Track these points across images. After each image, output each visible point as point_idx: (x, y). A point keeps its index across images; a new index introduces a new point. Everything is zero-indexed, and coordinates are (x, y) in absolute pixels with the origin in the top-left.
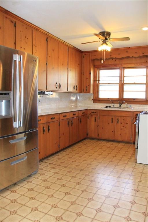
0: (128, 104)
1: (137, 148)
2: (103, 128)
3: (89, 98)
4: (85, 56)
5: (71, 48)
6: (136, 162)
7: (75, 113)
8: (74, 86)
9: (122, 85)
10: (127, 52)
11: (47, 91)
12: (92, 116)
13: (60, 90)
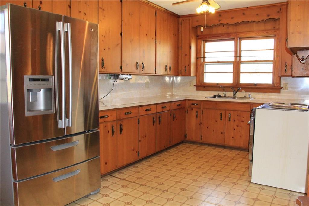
0: (246, 92)
1: (252, 161)
2: (208, 127)
3: (190, 83)
4: (183, 22)
5: (160, 10)
6: (250, 182)
7: (164, 105)
8: (166, 66)
9: (237, 64)
10: (244, 14)
11: (122, 74)
12: (193, 110)
13: (143, 72)
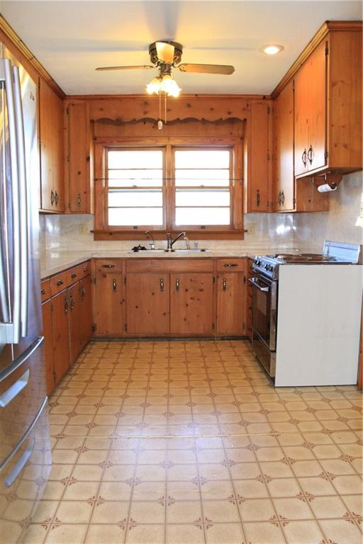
0: (190, 239)
1: (275, 351)
2: (137, 307)
4: (71, 108)
5: (44, 78)
6: (274, 386)
8: (52, 193)
9: (169, 190)
10: (189, 106)
12: (105, 276)
